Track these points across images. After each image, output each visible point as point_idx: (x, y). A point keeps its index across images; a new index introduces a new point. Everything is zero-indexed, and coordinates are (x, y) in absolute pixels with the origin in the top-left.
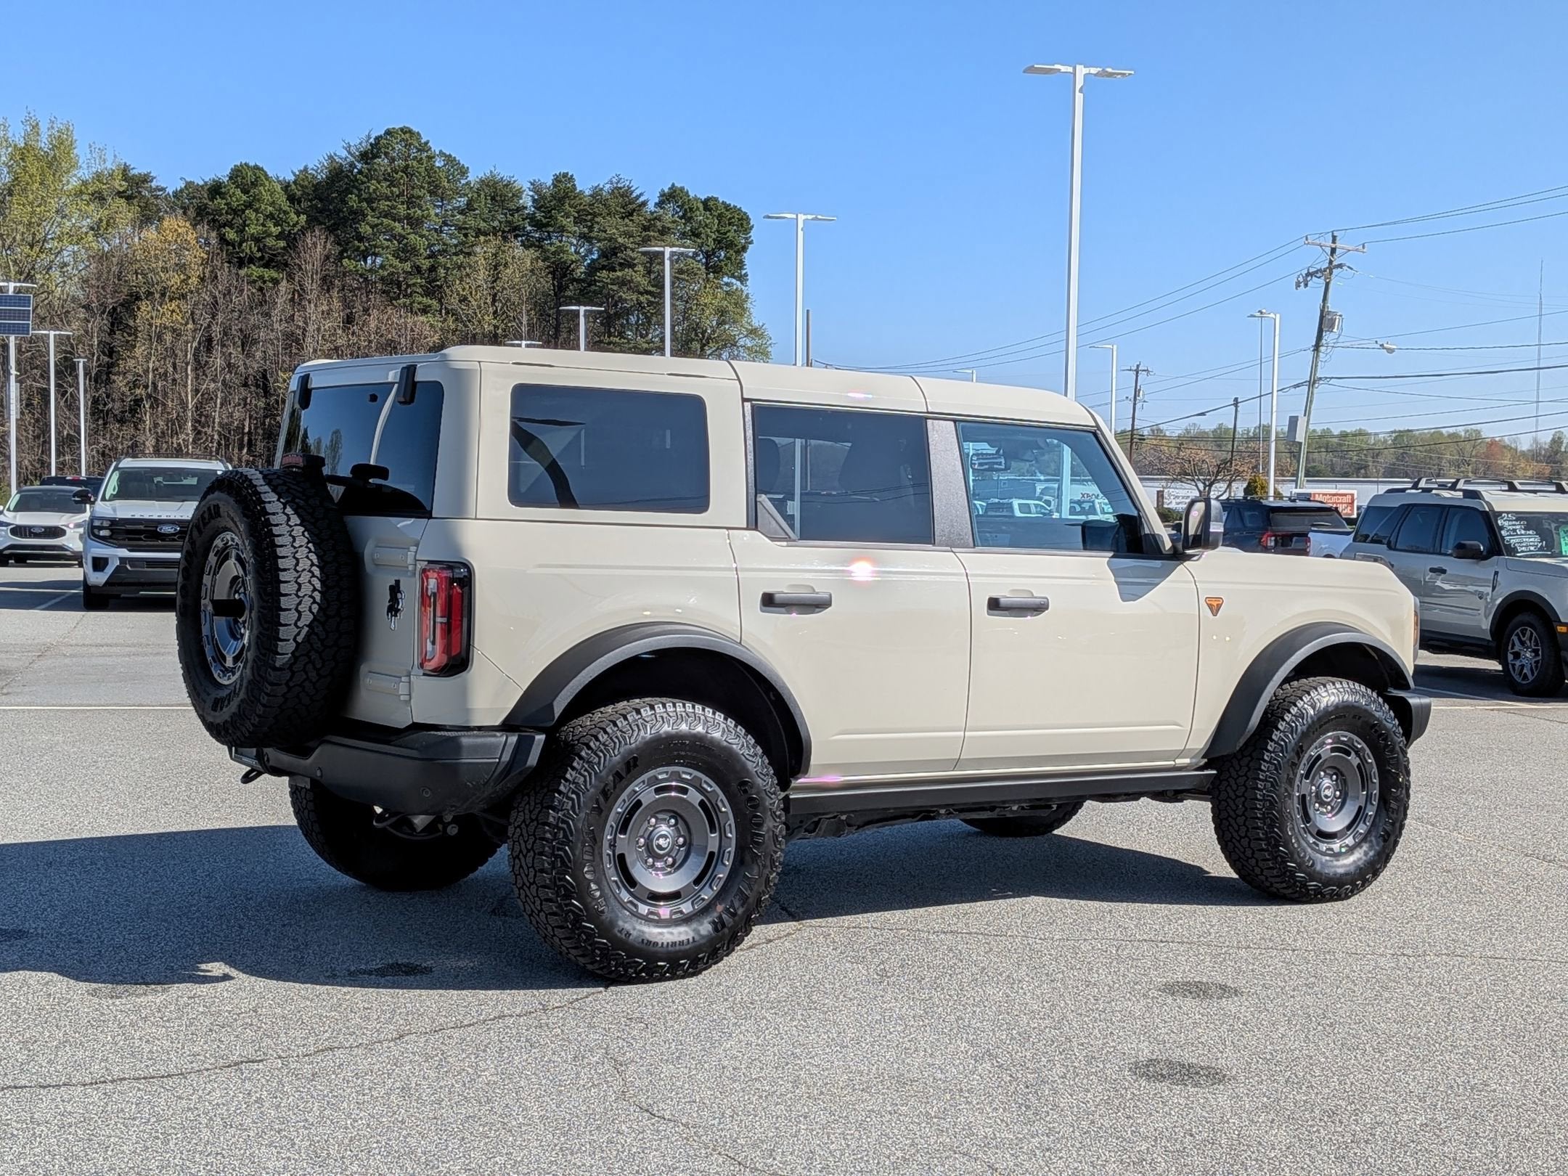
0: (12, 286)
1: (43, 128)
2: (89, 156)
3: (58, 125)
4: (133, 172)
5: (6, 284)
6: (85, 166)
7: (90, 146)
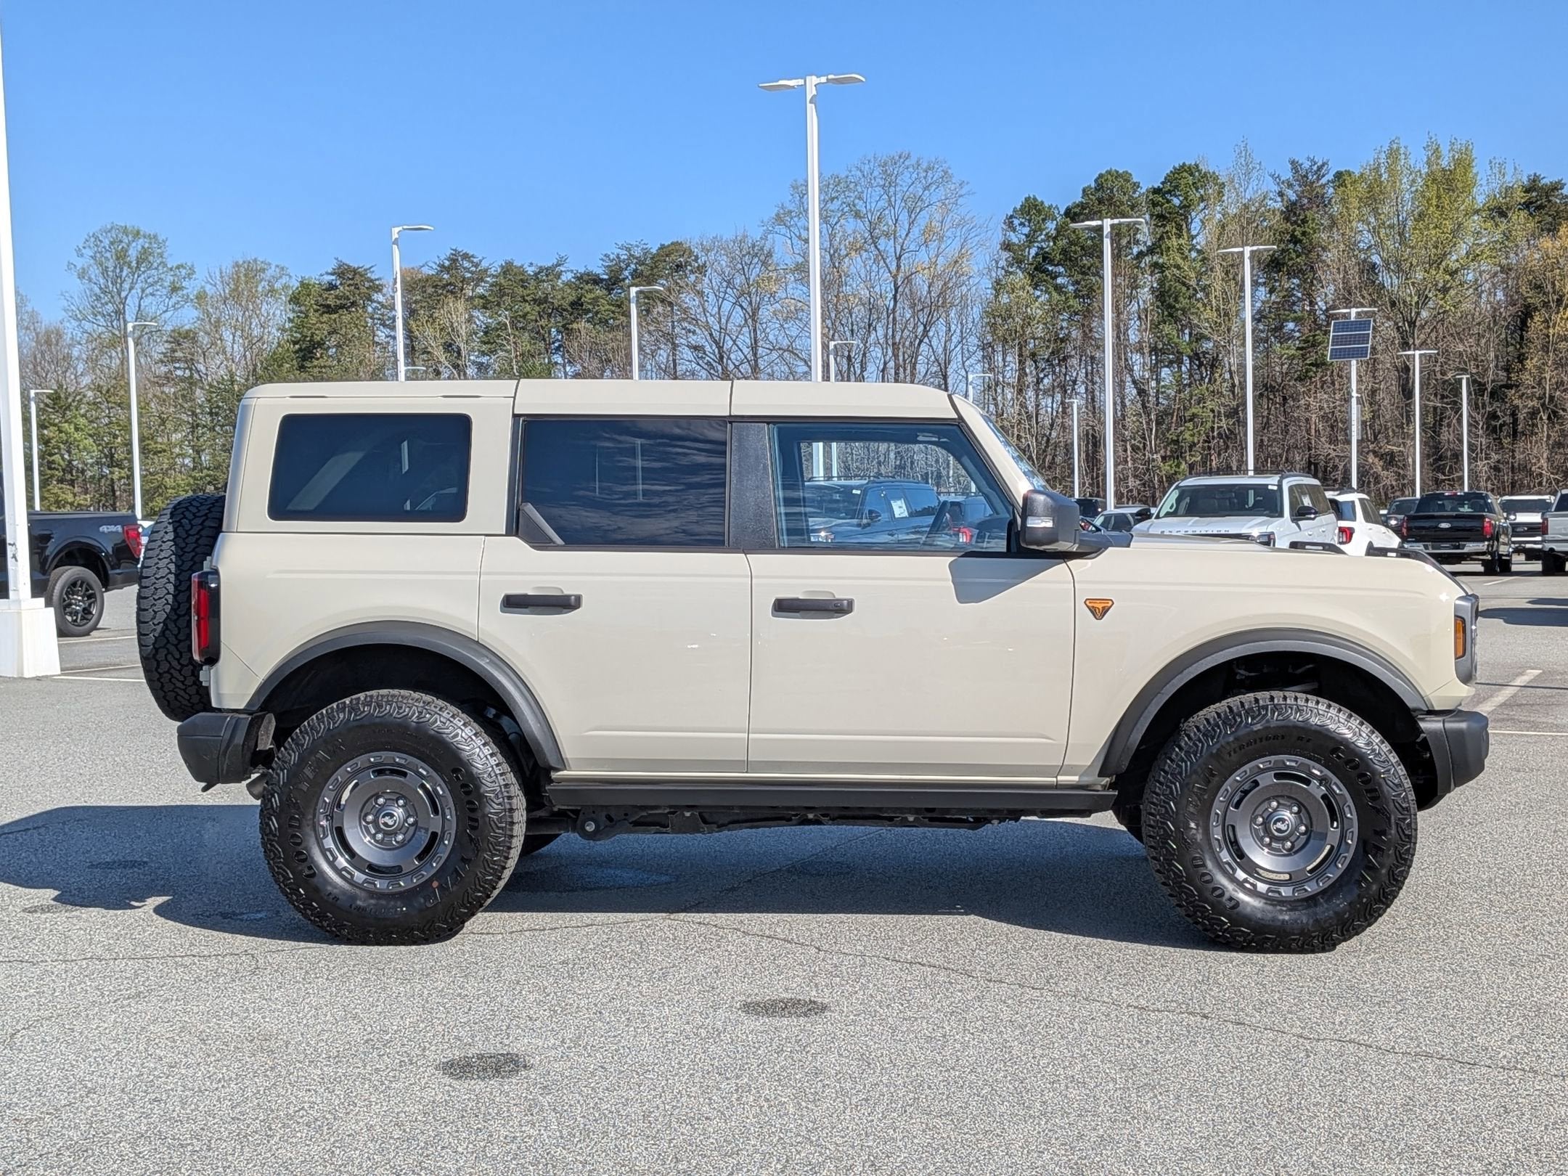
0: (1354, 311)
1: (1444, 150)
2: (1489, 172)
3: (1457, 147)
4: (1543, 182)
5: (1348, 311)
6: (1484, 182)
7: (1491, 162)
